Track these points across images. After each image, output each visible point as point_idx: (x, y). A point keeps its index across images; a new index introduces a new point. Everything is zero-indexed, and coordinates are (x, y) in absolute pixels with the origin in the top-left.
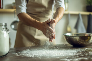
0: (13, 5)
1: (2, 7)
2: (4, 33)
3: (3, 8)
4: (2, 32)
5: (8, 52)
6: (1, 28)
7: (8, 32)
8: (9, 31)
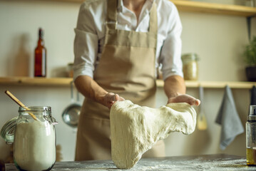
0: (68, 69)
1: (43, 73)
2: (46, 125)
3: (45, 76)
4: (42, 123)
5: (53, 166)
6: (40, 116)
7: (54, 124)
8: (55, 121)
